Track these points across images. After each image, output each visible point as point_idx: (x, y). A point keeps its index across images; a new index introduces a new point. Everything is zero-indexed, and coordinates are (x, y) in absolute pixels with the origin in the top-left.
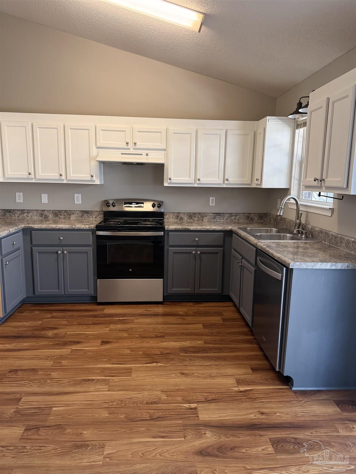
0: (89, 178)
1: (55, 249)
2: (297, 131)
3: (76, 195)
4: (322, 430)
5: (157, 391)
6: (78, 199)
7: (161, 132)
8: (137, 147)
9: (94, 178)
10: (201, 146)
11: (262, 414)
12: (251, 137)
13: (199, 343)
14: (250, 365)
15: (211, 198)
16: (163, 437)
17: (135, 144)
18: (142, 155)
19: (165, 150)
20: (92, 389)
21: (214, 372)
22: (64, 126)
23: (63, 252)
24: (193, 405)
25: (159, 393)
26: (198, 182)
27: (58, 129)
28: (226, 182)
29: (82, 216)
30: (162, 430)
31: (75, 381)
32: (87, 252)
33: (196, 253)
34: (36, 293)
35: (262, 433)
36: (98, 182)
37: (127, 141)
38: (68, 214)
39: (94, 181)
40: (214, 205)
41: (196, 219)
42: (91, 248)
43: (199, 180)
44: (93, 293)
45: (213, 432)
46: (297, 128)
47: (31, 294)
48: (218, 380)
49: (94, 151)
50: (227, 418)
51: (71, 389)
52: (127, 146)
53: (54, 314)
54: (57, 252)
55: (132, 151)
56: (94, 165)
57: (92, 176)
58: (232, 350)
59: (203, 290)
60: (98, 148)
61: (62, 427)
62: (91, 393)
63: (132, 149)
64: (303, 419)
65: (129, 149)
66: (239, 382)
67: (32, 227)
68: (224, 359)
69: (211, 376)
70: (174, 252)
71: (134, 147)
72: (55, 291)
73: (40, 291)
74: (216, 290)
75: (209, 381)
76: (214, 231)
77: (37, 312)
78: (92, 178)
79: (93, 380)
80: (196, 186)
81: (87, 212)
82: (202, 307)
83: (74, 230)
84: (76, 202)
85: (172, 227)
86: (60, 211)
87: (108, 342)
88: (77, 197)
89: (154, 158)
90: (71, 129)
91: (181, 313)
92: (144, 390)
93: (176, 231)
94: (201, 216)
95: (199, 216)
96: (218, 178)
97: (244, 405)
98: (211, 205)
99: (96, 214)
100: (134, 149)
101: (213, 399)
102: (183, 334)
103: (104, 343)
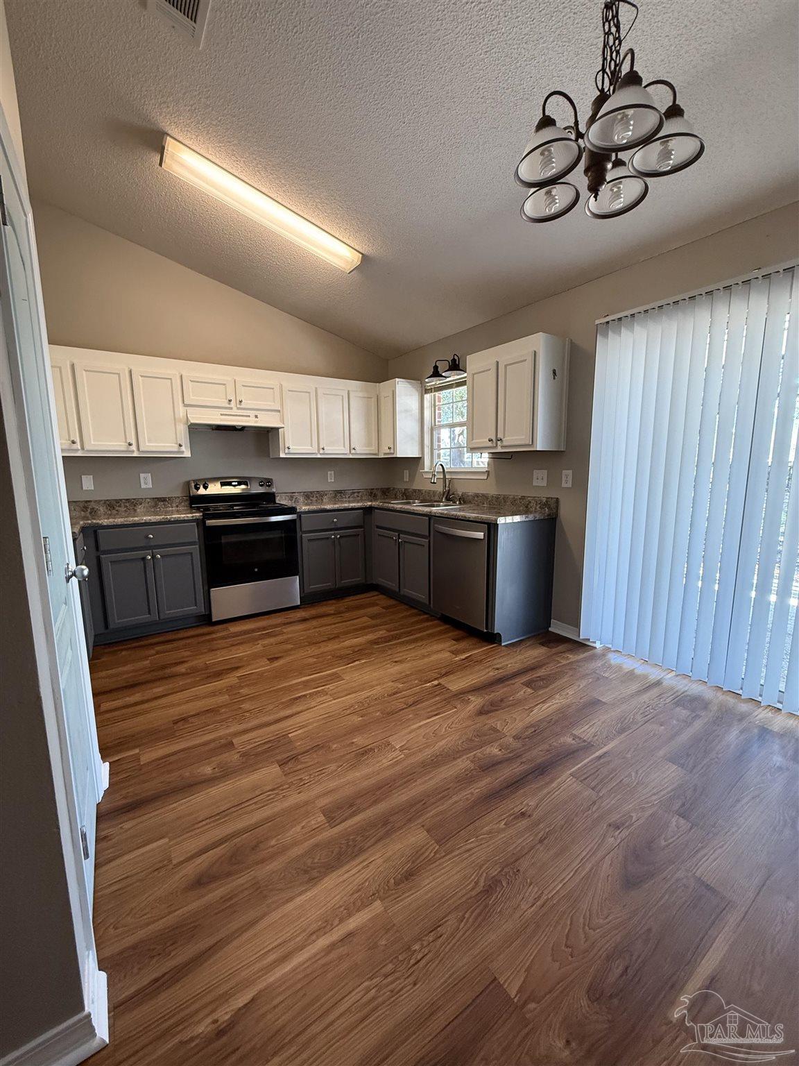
0: (176, 448)
1: (141, 553)
2: (425, 396)
3: (142, 475)
4: (552, 665)
5: (387, 683)
6: (146, 481)
7: (273, 389)
8: (243, 405)
9: (183, 448)
10: (322, 408)
11: (498, 669)
12: (374, 400)
13: (382, 633)
14: (449, 637)
15: (329, 473)
16: (436, 715)
17: (241, 402)
18: (249, 416)
19: (279, 411)
20: (313, 704)
21: (424, 651)
22: (130, 371)
23: (153, 557)
24: (436, 682)
25: (391, 684)
26: (321, 451)
27: (121, 375)
28: (353, 451)
29: (156, 506)
30: (429, 710)
31: (283, 703)
32: (191, 553)
33: (336, 537)
34: (111, 626)
35: (513, 682)
36: (187, 454)
37: (229, 398)
38: (132, 504)
39: (183, 452)
40: (333, 481)
41: (314, 499)
42: (197, 546)
43: (323, 449)
44: (203, 611)
45: (475, 695)
46: (426, 393)
47: (102, 630)
48: (434, 657)
49: (181, 411)
50: (474, 682)
51: (288, 712)
52: (229, 404)
53: (158, 648)
54: (144, 559)
55: (235, 411)
56: (183, 431)
57: (180, 446)
58: (420, 630)
59: (347, 582)
60: (186, 406)
61: (322, 747)
62: (316, 708)
63: (235, 408)
64: (529, 663)
65: (231, 408)
66: (456, 653)
67: (97, 523)
68: (422, 639)
69: (424, 656)
70: (308, 540)
71: (238, 406)
72: (144, 618)
73: (116, 621)
74: (358, 580)
75: (426, 660)
76: (352, 509)
77: (124, 653)
78: (179, 449)
79: (305, 696)
80: (319, 456)
81: (163, 500)
82: (349, 601)
83: (169, 522)
84: (143, 486)
85: (305, 508)
86: (118, 501)
87: (277, 658)
88: (145, 479)
89: (265, 421)
90: (142, 376)
91: (332, 612)
92: (373, 686)
93: (309, 512)
94: (320, 495)
95: (318, 495)
96: (344, 447)
97: (477, 668)
98: (329, 481)
99: (177, 501)
100: (238, 409)
101: (446, 673)
102: (356, 630)
103: (272, 660)
